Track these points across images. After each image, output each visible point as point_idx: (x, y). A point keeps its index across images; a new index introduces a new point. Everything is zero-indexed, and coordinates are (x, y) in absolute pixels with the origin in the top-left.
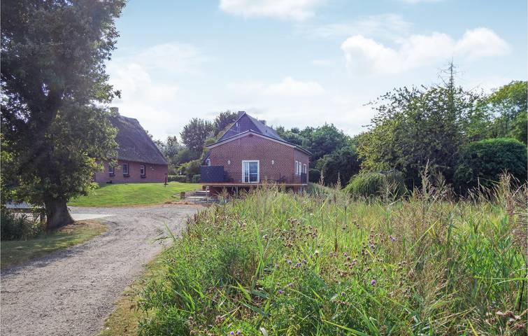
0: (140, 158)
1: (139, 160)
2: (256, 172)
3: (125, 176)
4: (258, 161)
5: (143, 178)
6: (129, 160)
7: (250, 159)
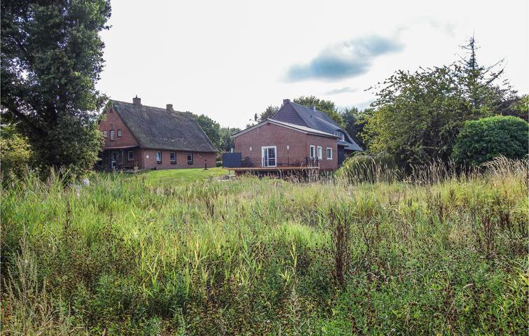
0: (187, 147)
1: (185, 149)
2: (274, 156)
3: (172, 163)
4: (275, 147)
5: (190, 164)
6: (176, 149)
7: (268, 145)
